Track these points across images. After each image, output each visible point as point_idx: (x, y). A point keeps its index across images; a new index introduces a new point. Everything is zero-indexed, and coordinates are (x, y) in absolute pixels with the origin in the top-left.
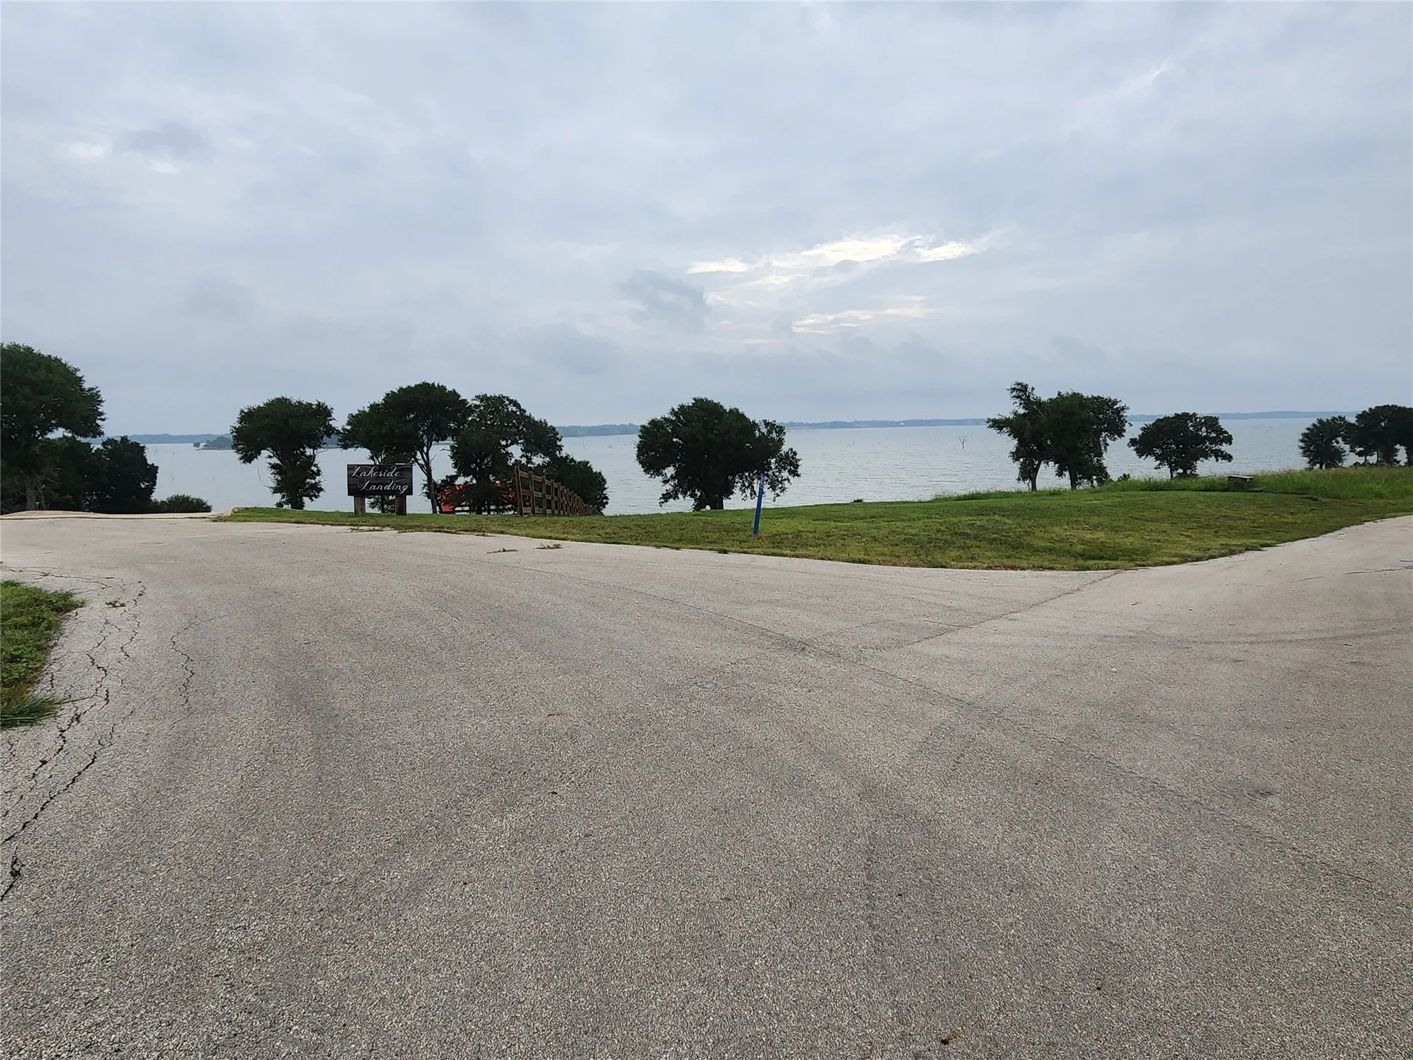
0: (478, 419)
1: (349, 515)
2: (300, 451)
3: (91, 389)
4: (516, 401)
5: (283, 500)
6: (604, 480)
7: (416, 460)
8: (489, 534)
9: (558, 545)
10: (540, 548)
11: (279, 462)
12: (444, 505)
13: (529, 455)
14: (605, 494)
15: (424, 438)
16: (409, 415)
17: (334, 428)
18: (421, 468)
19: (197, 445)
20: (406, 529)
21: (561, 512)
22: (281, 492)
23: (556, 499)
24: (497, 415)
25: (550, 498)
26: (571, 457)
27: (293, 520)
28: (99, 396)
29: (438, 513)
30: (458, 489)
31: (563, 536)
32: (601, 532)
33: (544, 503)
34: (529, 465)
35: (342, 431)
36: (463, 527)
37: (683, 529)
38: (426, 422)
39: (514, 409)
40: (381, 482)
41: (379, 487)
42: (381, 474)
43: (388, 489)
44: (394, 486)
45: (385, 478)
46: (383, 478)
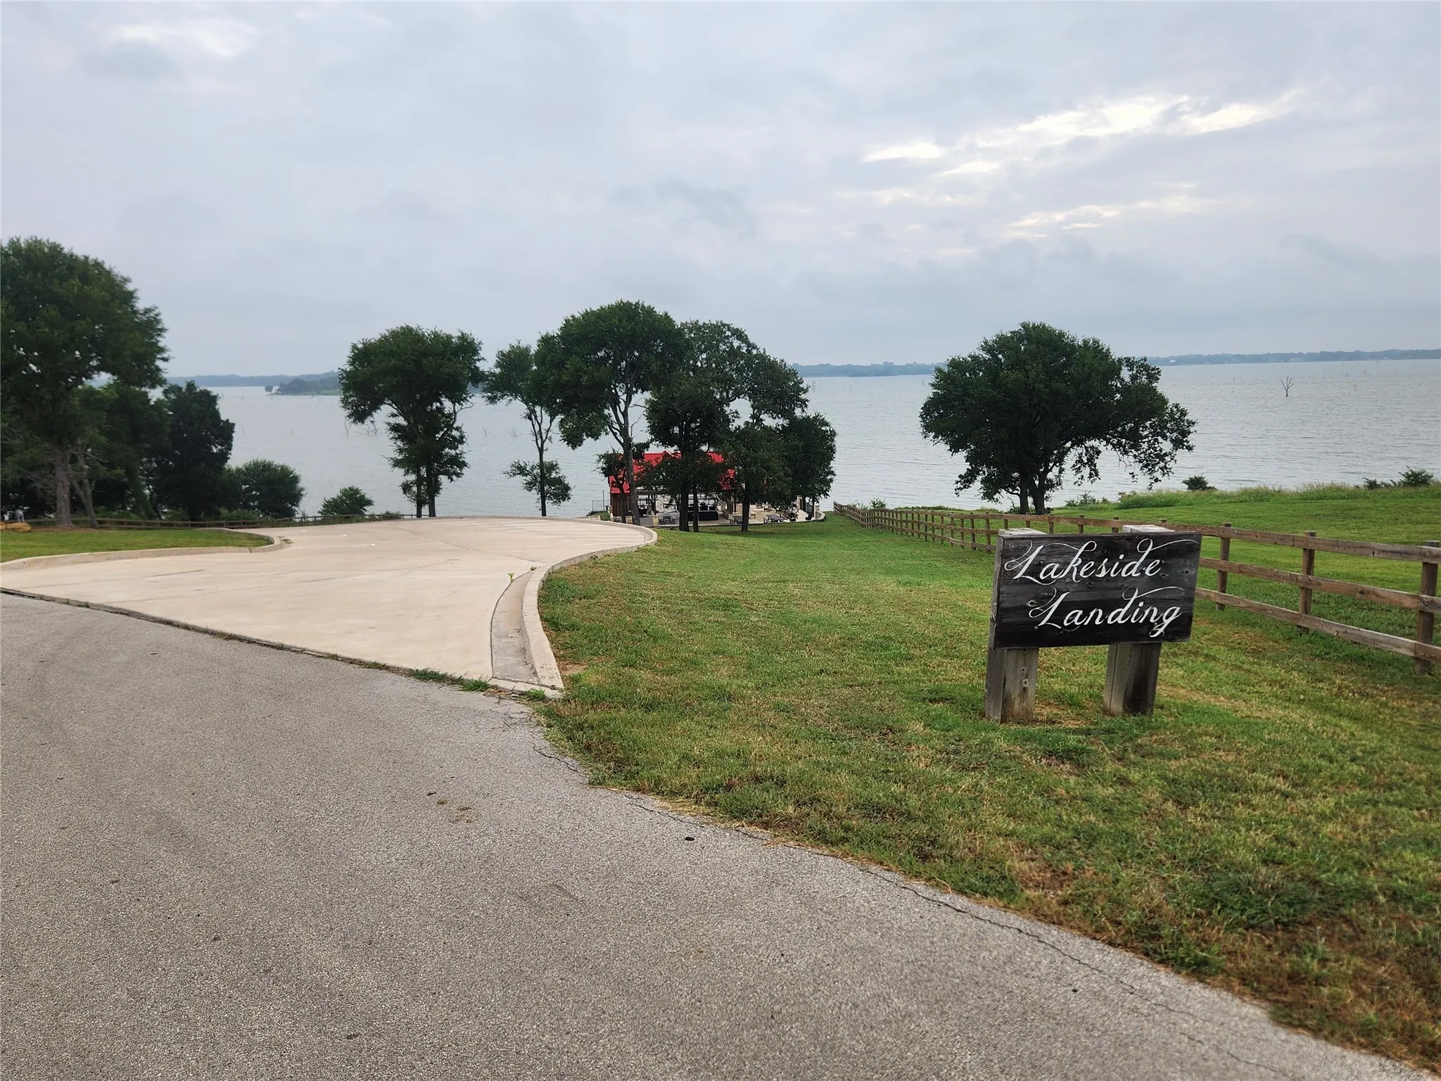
2: (436, 406)
3: (147, 311)
11: (404, 423)
13: (761, 414)
15: (619, 389)
17: (481, 372)
19: (269, 389)
28: (158, 322)
35: (491, 376)
39: (739, 343)
40: (1100, 597)
41: (1092, 614)
42: (1104, 568)
43: (1119, 620)
44: (1138, 610)
45: (1112, 584)
46: (1107, 581)
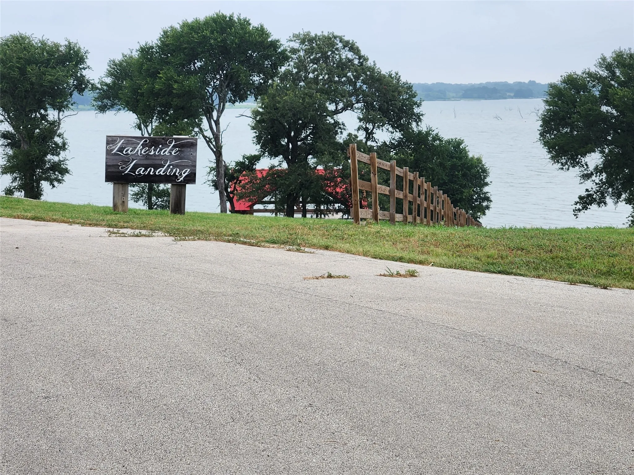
0: (295, 71)
1: (105, 211)
2: (40, 114)
4: (353, 44)
5: (14, 184)
6: (484, 171)
7: (201, 130)
8: (307, 249)
9: (414, 272)
10: (384, 275)
11: (11, 129)
12: (238, 200)
13: (370, 126)
14: (486, 193)
15: (214, 97)
16: (195, 63)
17: (88, 82)
18: (207, 142)
20: (185, 236)
21: (418, 218)
22: (12, 172)
23: (410, 197)
24: (324, 65)
25: (401, 197)
26: (434, 133)
27: (29, 215)
29: (228, 212)
30: (259, 176)
31: (422, 257)
32: (481, 253)
33: (392, 206)
34: (369, 143)
35: (99, 86)
36: (268, 236)
37: (614, 256)
38: (218, 73)
39: (350, 55)
40: (152, 163)
41: (149, 170)
42: (153, 150)
43: (161, 173)
44: (170, 169)
45: (157, 158)
46: (155, 156)
